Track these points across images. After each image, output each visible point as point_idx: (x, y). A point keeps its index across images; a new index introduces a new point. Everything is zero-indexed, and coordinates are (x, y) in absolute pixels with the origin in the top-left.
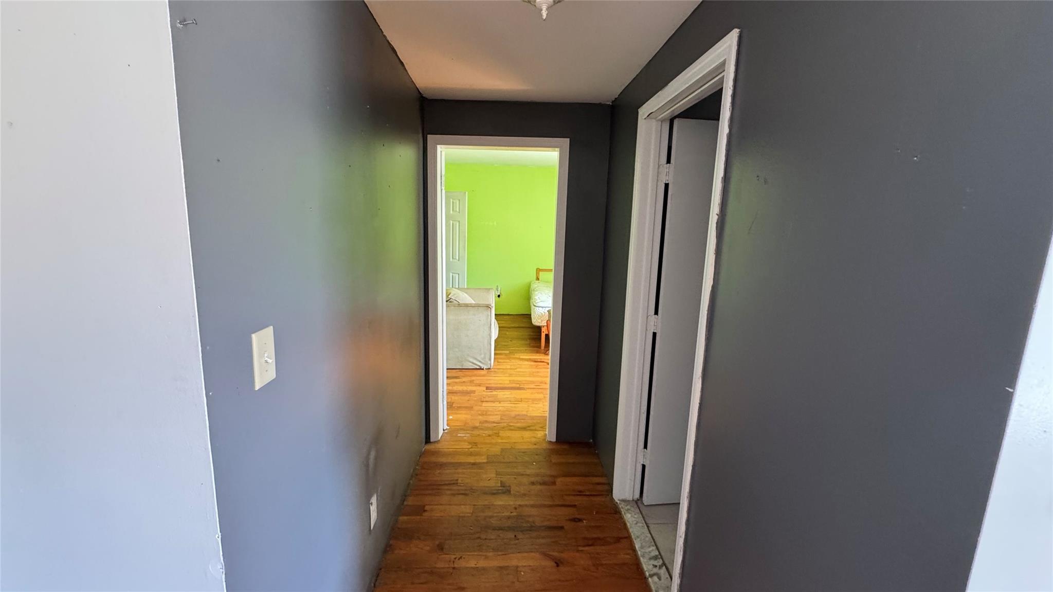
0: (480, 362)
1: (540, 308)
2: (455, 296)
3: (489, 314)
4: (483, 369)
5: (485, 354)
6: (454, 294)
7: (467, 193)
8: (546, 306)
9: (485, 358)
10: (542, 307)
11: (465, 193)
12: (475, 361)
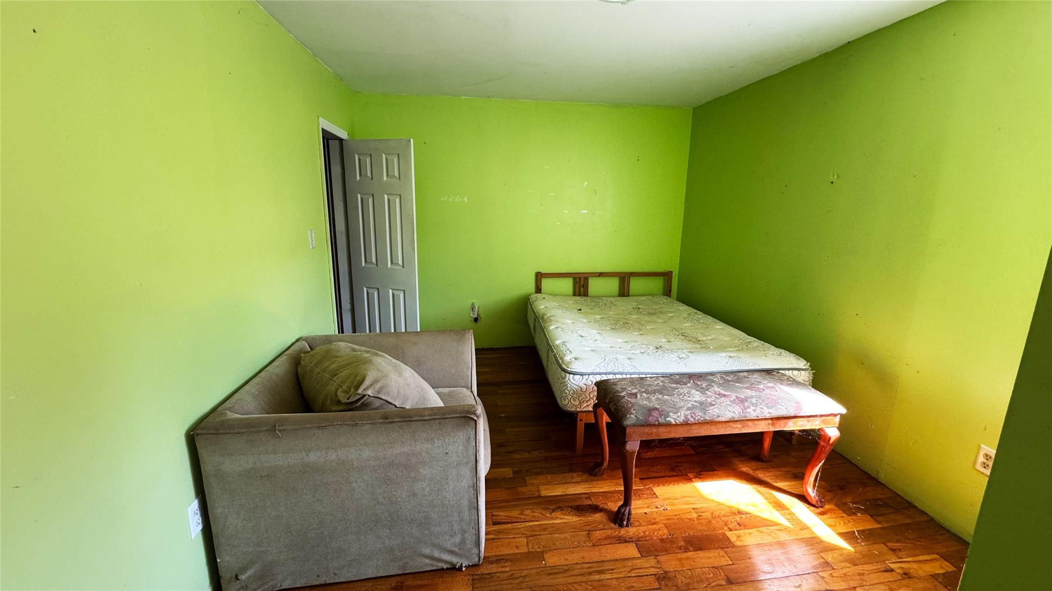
0: (452, 552)
1: (577, 377)
2: (377, 386)
3: (472, 436)
4: (460, 569)
5: (463, 532)
6: (376, 381)
7: (412, 140)
8: (589, 371)
9: (463, 541)
10: (582, 374)
11: (409, 141)
12: (437, 554)
